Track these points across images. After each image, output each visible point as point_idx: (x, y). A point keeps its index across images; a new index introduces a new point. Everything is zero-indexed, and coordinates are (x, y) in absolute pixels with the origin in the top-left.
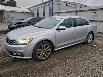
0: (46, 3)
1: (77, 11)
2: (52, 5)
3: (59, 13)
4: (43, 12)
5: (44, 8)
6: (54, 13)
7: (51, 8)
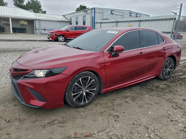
0: (87, 11)
1: (118, 22)
2: (94, 13)
3: (101, 23)
4: (83, 22)
5: (85, 16)
6: (96, 23)
7: (93, 17)
